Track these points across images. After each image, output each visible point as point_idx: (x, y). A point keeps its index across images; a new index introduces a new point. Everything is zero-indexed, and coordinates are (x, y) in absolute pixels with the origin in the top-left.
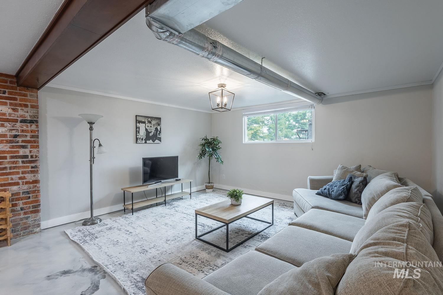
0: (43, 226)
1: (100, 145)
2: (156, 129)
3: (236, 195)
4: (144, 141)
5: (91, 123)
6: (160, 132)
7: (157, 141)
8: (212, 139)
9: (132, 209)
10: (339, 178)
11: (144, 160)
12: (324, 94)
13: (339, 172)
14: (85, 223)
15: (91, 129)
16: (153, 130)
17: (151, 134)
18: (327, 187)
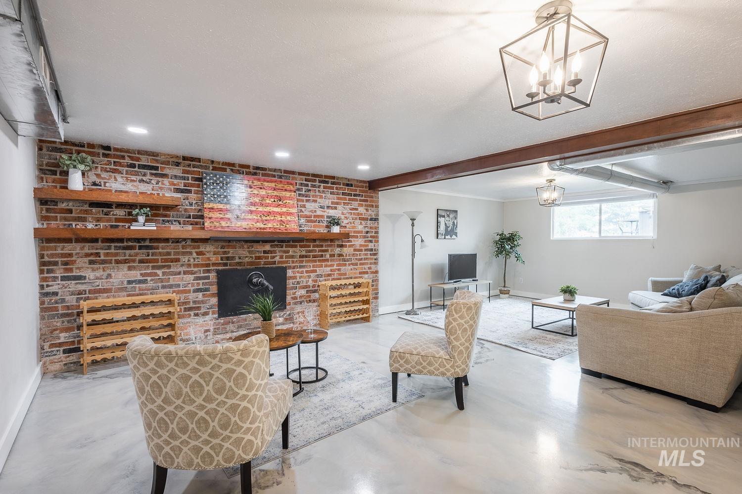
0: (380, 312)
1: (422, 241)
2: (454, 223)
3: (571, 291)
4: (443, 237)
5: (413, 220)
6: (457, 227)
7: (454, 237)
8: (509, 234)
9: (444, 305)
10: (691, 279)
11: (450, 256)
12: (671, 182)
13: (691, 273)
14: (408, 313)
15: (413, 225)
16: (450, 224)
17: (449, 229)
18: (676, 287)
